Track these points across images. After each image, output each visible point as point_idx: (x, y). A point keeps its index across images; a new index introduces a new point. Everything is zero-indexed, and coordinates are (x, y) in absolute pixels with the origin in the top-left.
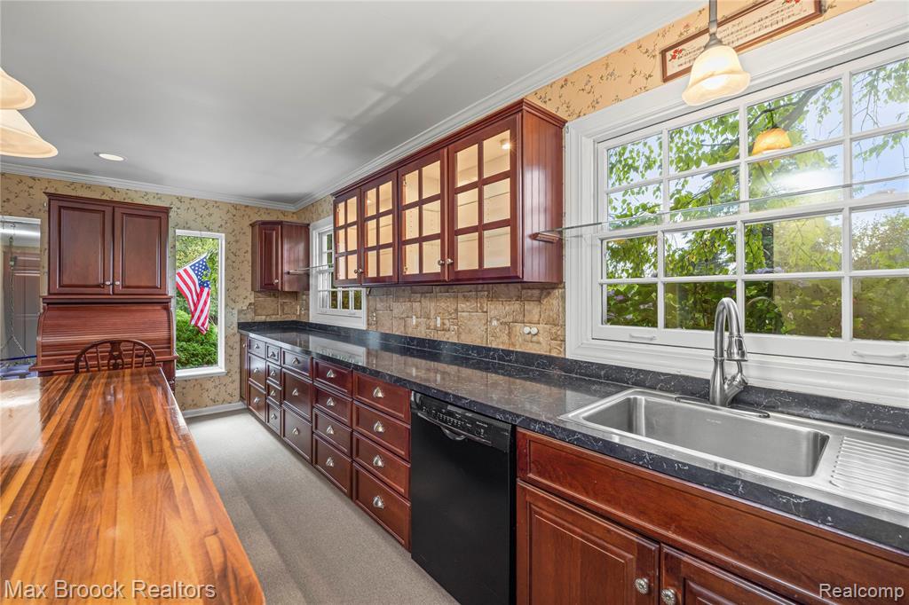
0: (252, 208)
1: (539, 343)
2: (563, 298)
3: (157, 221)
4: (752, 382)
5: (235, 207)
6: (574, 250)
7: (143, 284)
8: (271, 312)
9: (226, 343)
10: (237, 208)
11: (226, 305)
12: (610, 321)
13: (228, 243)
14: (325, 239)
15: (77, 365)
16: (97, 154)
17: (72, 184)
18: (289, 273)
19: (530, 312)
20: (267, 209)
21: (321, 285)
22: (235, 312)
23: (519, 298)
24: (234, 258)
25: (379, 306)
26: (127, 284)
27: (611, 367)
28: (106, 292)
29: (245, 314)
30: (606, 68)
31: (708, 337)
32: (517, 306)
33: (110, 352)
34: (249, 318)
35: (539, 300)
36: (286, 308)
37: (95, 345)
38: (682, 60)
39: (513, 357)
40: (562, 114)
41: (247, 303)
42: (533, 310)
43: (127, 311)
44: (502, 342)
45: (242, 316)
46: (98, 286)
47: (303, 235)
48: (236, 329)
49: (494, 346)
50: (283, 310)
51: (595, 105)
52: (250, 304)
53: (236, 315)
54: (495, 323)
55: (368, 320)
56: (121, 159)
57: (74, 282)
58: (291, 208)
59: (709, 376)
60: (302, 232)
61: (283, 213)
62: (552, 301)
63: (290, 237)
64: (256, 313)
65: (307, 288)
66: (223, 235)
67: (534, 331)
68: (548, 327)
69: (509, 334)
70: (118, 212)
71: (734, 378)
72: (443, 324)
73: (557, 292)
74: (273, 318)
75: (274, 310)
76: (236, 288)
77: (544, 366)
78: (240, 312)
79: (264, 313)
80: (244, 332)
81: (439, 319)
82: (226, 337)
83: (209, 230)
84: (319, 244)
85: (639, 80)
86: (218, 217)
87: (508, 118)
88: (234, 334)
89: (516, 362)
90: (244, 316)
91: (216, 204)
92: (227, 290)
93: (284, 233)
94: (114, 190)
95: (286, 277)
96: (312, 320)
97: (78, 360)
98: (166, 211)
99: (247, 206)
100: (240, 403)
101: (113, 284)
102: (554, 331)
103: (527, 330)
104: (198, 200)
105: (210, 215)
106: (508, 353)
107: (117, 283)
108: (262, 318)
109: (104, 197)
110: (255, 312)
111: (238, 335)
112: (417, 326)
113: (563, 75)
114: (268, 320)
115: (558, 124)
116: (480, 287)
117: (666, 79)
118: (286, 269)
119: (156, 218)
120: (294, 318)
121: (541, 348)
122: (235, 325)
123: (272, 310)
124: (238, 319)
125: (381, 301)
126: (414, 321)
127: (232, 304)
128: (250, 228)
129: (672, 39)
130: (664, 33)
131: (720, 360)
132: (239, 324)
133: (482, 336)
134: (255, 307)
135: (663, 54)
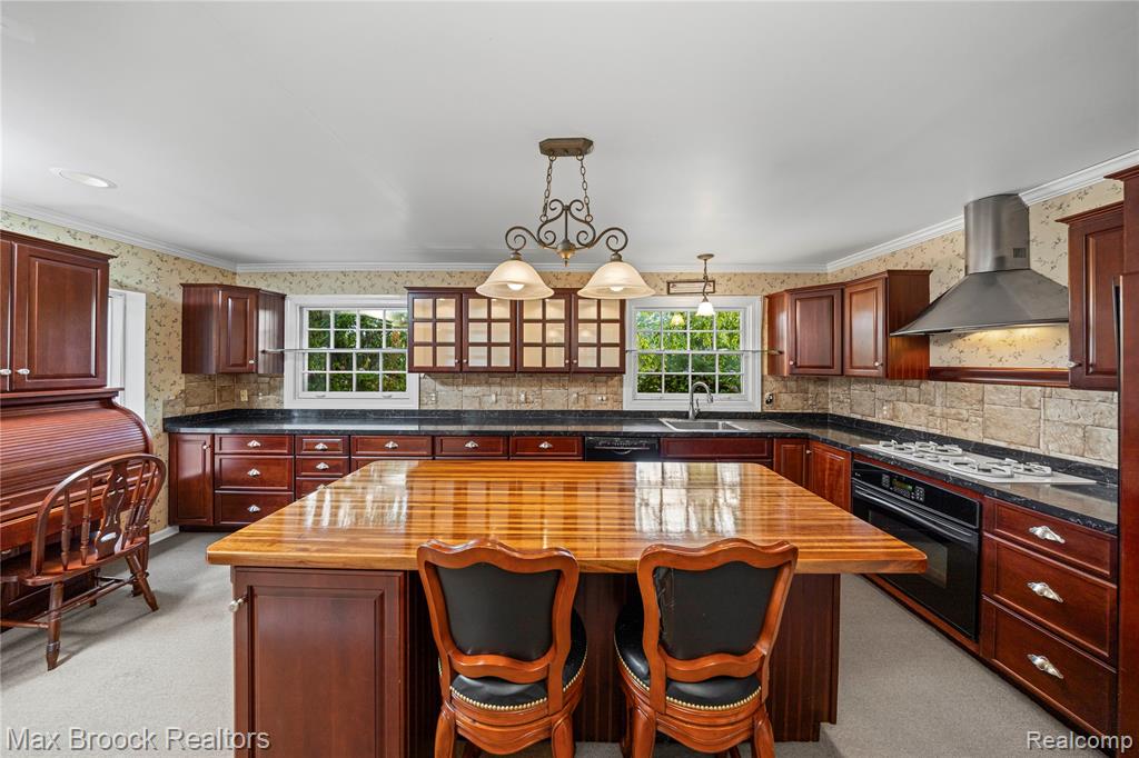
0: (184, 261)
1: (606, 404)
2: (621, 381)
4: (701, 410)
8: (207, 400)
10: (163, 261)
11: (147, 397)
13: (150, 307)
18: (264, 352)
19: (600, 389)
20: (203, 265)
22: (160, 404)
23: (593, 381)
24: (158, 329)
25: (440, 387)
26: (39, 372)
29: (173, 406)
34: (178, 411)
35: (607, 383)
36: (224, 394)
38: (679, 289)
39: (590, 414)
41: (176, 390)
42: (603, 388)
44: (580, 406)
45: (168, 408)
47: (277, 308)
48: (161, 428)
49: (574, 409)
50: (221, 396)
52: (180, 392)
53: (161, 409)
54: (575, 396)
55: (420, 400)
58: (232, 268)
59: (687, 410)
60: (277, 302)
61: (223, 273)
62: (615, 383)
63: (264, 309)
64: (188, 404)
65: (281, 368)
66: (143, 297)
67: (604, 398)
68: (611, 396)
69: (586, 402)
71: (696, 409)
73: (617, 378)
74: (210, 409)
75: (209, 397)
76: (160, 370)
77: (611, 416)
78: (166, 404)
79: (197, 401)
80: (171, 429)
81: (523, 395)
84: (297, 317)
86: (135, 268)
88: (158, 436)
89: (592, 416)
90: (171, 409)
92: (148, 375)
93: (260, 304)
95: (261, 357)
96: (291, 405)
98: (104, 258)
99: (177, 258)
100: (168, 528)
102: (614, 397)
103: (600, 398)
105: (124, 264)
107: (23, 372)
108: (195, 410)
110: (186, 402)
111: (165, 436)
112: (496, 402)
114: (203, 411)
117: (669, 293)
118: (261, 348)
120: (236, 406)
121: (609, 407)
122: (160, 422)
123: (207, 398)
124: (164, 414)
127: (155, 394)
128: (181, 290)
129: (671, 278)
130: (668, 274)
131: (692, 404)
132: (165, 420)
133: (563, 405)
134: (185, 396)
135: (669, 283)
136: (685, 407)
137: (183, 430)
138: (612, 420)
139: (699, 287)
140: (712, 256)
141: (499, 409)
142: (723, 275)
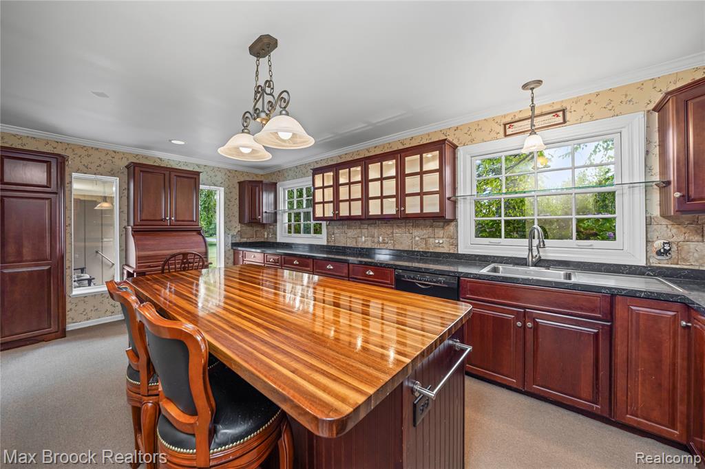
0: (239, 172)
1: (443, 247)
2: (457, 226)
3: (193, 180)
4: (542, 258)
5: (229, 171)
6: (462, 206)
7: (187, 219)
9: (225, 256)
10: (231, 173)
11: (225, 232)
12: (477, 236)
13: (225, 193)
14: (287, 192)
15: (163, 267)
16: (170, 141)
17: (137, 155)
18: (266, 212)
19: (438, 233)
21: (283, 220)
22: (230, 236)
23: (431, 226)
24: (229, 203)
25: (336, 231)
26: (178, 219)
27: (481, 256)
28: (166, 224)
29: (235, 238)
30: (478, 126)
31: (525, 242)
32: (430, 230)
33: (182, 260)
34: (237, 240)
35: (443, 227)
36: (258, 234)
37: (174, 256)
38: (513, 130)
39: (429, 255)
40: (455, 142)
41: (237, 230)
42: (440, 232)
43: (179, 236)
44: (421, 248)
45: (233, 238)
46: (162, 220)
47: (273, 189)
48: (230, 247)
49: (416, 250)
50: (256, 235)
51: (472, 141)
52: (239, 231)
53: (230, 238)
54: (417, 238)
55: (328, 239)
56: (183, 143)
57: (149, 218)
58: (261, 172)
59: (526, 257)
60: (273, 187)
61: (256, 175)
62: (451, 228)
63: (266, 191)
64: (241, 237)
65: (275, 221)
66: (222, 189)
67: (441, 241)
68: (448, 239)
69: (426, 244)
70: (173, 174)
71: (536, 256)
72: (384, 240)
73: (453, 224)
74: (251, 240)
76: (230, 221)
77: (447, 258)
78: (232, 236)
79: (246, 236)
80: (234, 248)
81: (381, 238)
82: (225, 252)
83: (215, 185)
84: (282, 194)
85: (493, 135)
86: (220, 177)
87: (438, 145)
88: (229, 250)
89: (431, 256)
91: (219, 169)
92: (225, 223)
93: (264, 189)
94: (161, 159)
95: (264, 214)
96: (279, 240)
97: (164, 265)
98: (198, 174)
99: (236, 171)
101: (170, 219)
102: (451, 241)
103: (437, 241)
104: (209, 167)
105: (216, 176)
106: (426, 253)
107: (173, 218)
108: (244, 240)
109: (155, 164)
111: (232, 250)
112: (365, 241)
113: (456, 125)
114: (248, 241)
115: (455, 147)
116: (407, 221)
117: (506, 136)
118: (264, 210)
119: (192, 177)
120: (263, 240)
121: (445, 249)
122: (230, 245)
123: (251, 235)
124: (231, 241)
125: (338, 228)
126: (363, 239)
127: (228, 232)
128: (238, 185)
129: (508, 120)
130: (505, 116)
131: (531, 250)
132: (232, 243)
133: (409, 246)
134: (241, 233)
135: (505, 125)
136: (523, 254)
137: (239, 248)
138: (448, 262)
139: (526, 125)
140: (539, 82)
141: (366, 247)
142: (577, 101)
